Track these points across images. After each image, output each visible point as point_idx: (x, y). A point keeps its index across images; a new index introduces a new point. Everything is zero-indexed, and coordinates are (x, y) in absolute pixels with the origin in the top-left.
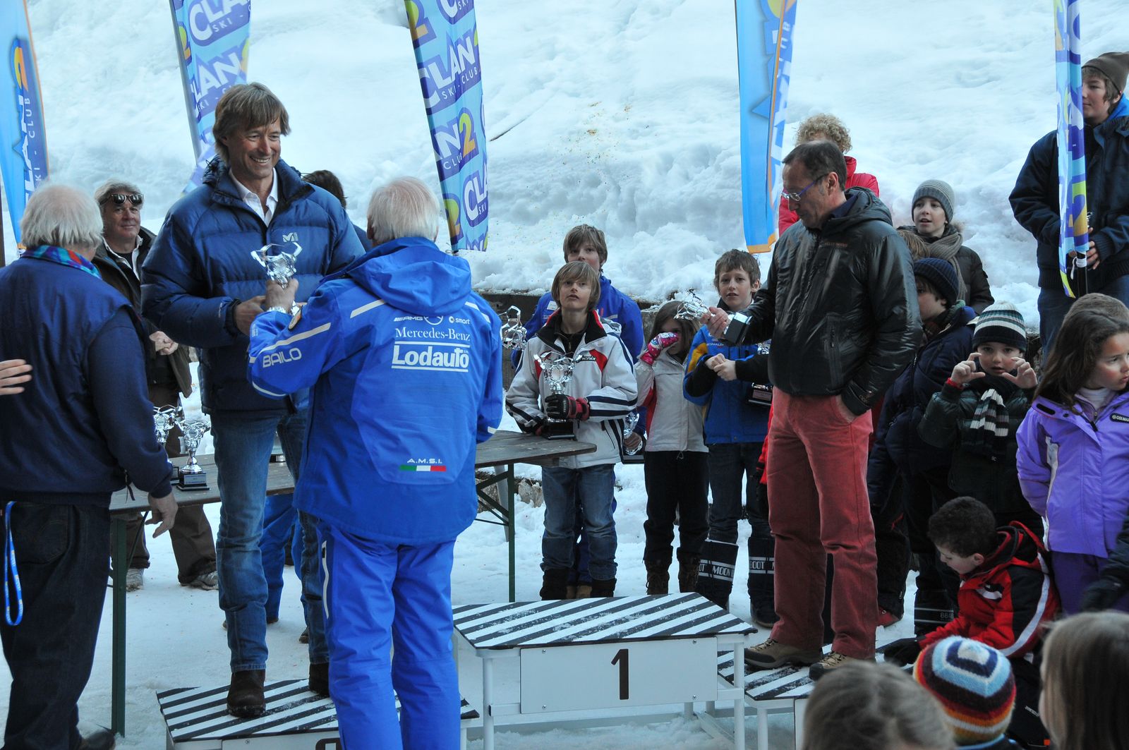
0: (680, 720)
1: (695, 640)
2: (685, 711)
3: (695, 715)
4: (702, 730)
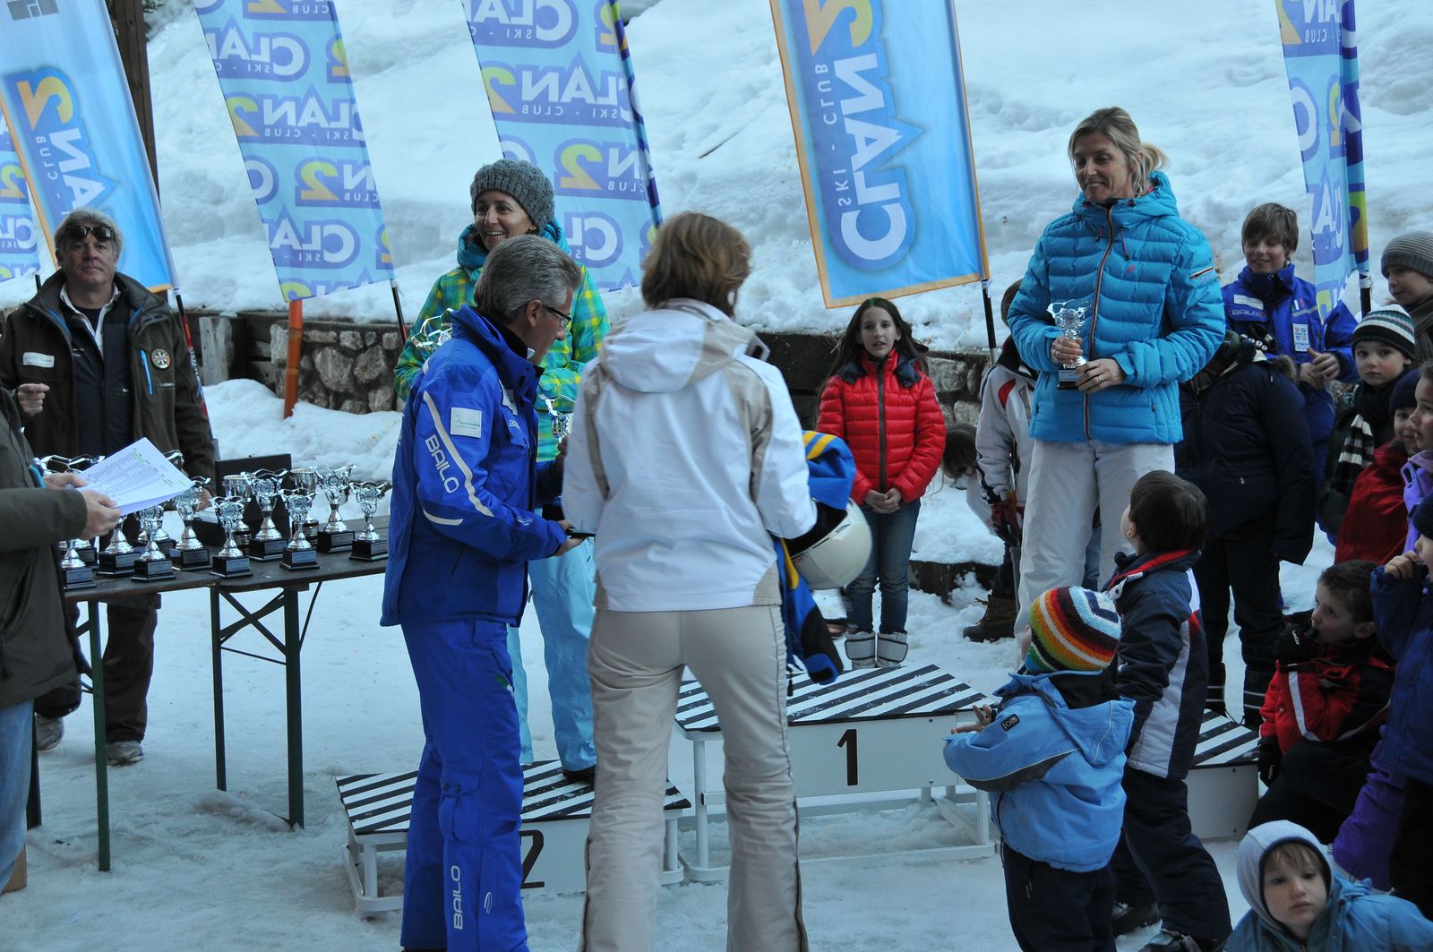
0: (916, 807)
1: (931, 718)
2: (923, 797)
3: (933, 800)
4: (941, 818)
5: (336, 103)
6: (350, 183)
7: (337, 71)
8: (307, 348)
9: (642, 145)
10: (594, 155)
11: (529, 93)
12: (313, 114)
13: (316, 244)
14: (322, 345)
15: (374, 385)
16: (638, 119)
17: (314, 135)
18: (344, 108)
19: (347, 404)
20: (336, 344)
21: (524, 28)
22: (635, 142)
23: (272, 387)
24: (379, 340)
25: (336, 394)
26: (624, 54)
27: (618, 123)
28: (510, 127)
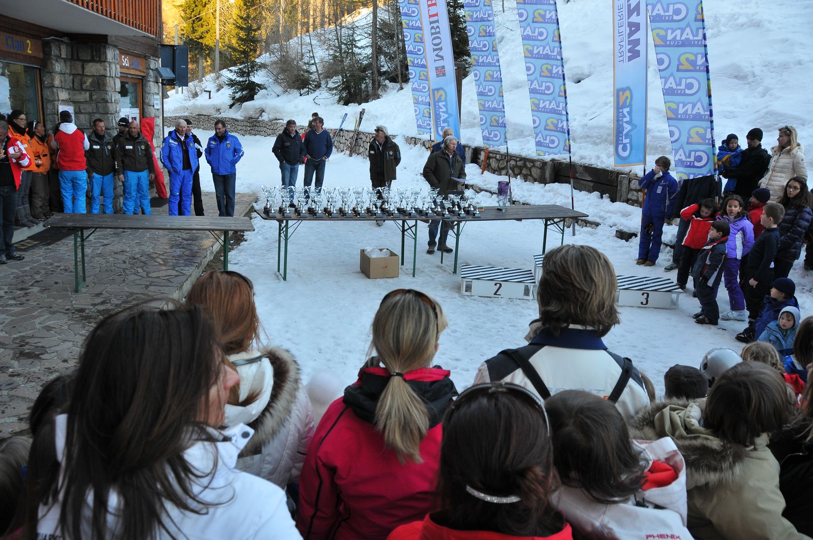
5: (500, 102)
6: (500, 122)
7: (501, 94)
8: (488, 158)
9: (567, 120)
10: (555, 121)
11: (542, 105)
12: (495, 105)
13: (492, 136)
14: (492, 158)
15: (503, 169)
16: (567, 113)
17: (494, 110)
18: (501, 103)
19: (496, 173)
20: (495, 158)
21: (542, 90)
22: (565, 119)
23: (480, 166)
24: (505, 158)
25: (494, 170)
26: (566, 98)
27: (561, 114)
28: (535, 113)
